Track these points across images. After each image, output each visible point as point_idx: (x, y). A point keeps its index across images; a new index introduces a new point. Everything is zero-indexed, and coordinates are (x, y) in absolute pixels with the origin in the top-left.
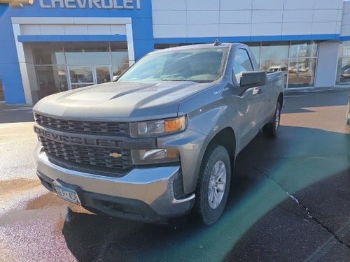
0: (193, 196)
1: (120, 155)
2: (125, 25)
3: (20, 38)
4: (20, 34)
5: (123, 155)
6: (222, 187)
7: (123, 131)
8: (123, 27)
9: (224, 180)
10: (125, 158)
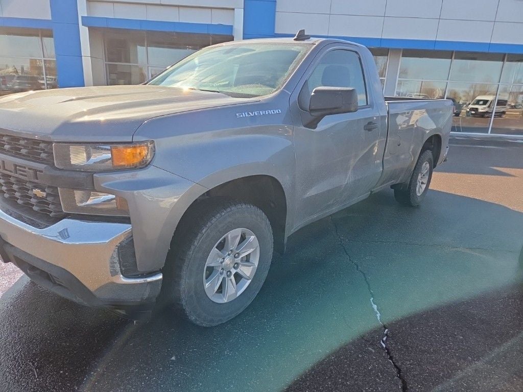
0: (160, 277)
1: (44, 194)
2: (233, 9)
3: (86, 21)
4: (86, 15)
5: (48, 195)
6: (247, 271)
7: (43, 155)
8: (232, 11)
9: (256, 261)
10: (50, 199)
